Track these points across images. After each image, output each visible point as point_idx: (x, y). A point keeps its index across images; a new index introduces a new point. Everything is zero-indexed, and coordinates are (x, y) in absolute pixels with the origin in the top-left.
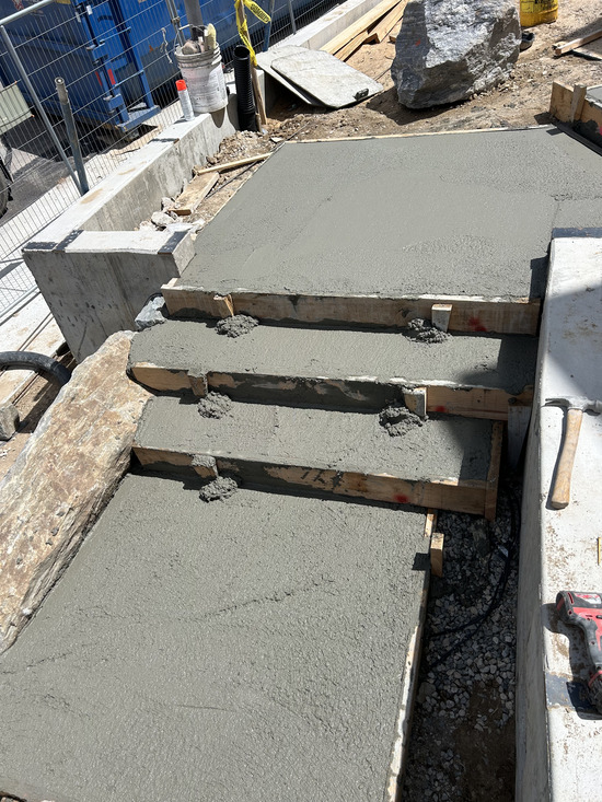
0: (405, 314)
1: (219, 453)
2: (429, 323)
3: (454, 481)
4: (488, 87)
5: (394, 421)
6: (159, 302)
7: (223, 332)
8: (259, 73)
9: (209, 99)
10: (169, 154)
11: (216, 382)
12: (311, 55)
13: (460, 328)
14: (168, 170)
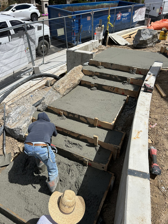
0: (129, 70)
1: (95, 83)
2: (133, 71)
3: (132, 90)
4: (150, 46)
5: (124, 83)
6: (88, 63)
7: (98, 68)
8: (108, 36)
9: (99, 37)
10: (91, 44)
11: (96, 74)
12: (118, 36)
13: (137, 73)
14: (90, 47)
